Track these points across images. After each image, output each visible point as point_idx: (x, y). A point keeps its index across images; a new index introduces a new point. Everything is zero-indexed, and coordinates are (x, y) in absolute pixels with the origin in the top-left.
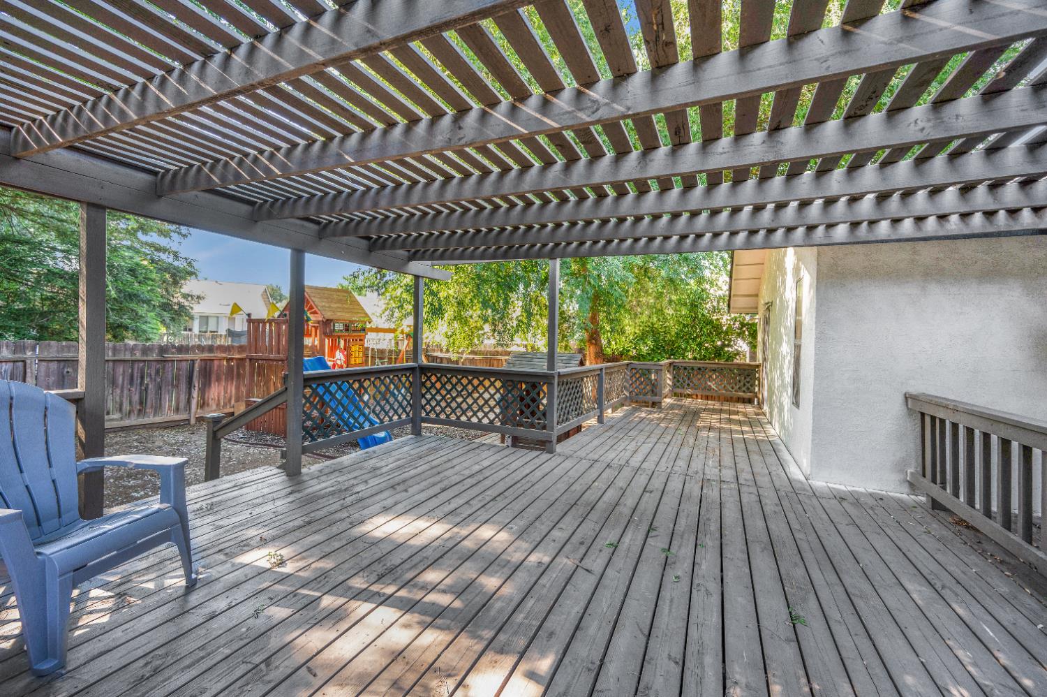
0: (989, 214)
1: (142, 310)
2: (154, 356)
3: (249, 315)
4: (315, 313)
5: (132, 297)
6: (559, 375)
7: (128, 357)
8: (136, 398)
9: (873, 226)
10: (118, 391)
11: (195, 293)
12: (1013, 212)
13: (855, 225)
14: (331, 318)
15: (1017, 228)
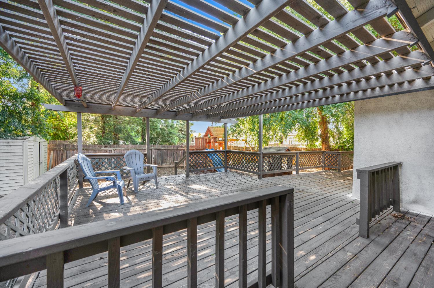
0: (401, 84)
1: (174, 136)
2: (176, 148)
3: (195, 137)
4: (212, 135)
5: (171, 133)
6: (263, 154)
7: (170, 149)
8: (172, 159)
9: (348, 95)
10: (168, 157)
11: (193, 130)
12: (411, 82)
13: (342, 95)
14: (216, 136)
15: (402, 91)
